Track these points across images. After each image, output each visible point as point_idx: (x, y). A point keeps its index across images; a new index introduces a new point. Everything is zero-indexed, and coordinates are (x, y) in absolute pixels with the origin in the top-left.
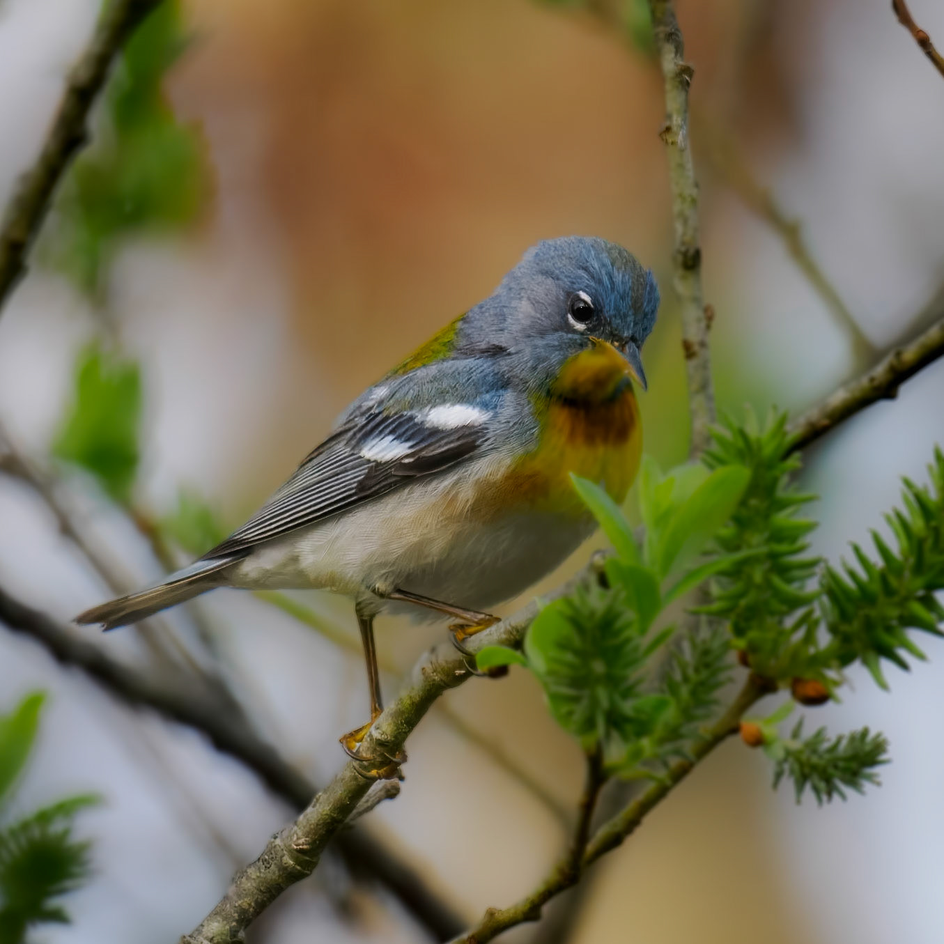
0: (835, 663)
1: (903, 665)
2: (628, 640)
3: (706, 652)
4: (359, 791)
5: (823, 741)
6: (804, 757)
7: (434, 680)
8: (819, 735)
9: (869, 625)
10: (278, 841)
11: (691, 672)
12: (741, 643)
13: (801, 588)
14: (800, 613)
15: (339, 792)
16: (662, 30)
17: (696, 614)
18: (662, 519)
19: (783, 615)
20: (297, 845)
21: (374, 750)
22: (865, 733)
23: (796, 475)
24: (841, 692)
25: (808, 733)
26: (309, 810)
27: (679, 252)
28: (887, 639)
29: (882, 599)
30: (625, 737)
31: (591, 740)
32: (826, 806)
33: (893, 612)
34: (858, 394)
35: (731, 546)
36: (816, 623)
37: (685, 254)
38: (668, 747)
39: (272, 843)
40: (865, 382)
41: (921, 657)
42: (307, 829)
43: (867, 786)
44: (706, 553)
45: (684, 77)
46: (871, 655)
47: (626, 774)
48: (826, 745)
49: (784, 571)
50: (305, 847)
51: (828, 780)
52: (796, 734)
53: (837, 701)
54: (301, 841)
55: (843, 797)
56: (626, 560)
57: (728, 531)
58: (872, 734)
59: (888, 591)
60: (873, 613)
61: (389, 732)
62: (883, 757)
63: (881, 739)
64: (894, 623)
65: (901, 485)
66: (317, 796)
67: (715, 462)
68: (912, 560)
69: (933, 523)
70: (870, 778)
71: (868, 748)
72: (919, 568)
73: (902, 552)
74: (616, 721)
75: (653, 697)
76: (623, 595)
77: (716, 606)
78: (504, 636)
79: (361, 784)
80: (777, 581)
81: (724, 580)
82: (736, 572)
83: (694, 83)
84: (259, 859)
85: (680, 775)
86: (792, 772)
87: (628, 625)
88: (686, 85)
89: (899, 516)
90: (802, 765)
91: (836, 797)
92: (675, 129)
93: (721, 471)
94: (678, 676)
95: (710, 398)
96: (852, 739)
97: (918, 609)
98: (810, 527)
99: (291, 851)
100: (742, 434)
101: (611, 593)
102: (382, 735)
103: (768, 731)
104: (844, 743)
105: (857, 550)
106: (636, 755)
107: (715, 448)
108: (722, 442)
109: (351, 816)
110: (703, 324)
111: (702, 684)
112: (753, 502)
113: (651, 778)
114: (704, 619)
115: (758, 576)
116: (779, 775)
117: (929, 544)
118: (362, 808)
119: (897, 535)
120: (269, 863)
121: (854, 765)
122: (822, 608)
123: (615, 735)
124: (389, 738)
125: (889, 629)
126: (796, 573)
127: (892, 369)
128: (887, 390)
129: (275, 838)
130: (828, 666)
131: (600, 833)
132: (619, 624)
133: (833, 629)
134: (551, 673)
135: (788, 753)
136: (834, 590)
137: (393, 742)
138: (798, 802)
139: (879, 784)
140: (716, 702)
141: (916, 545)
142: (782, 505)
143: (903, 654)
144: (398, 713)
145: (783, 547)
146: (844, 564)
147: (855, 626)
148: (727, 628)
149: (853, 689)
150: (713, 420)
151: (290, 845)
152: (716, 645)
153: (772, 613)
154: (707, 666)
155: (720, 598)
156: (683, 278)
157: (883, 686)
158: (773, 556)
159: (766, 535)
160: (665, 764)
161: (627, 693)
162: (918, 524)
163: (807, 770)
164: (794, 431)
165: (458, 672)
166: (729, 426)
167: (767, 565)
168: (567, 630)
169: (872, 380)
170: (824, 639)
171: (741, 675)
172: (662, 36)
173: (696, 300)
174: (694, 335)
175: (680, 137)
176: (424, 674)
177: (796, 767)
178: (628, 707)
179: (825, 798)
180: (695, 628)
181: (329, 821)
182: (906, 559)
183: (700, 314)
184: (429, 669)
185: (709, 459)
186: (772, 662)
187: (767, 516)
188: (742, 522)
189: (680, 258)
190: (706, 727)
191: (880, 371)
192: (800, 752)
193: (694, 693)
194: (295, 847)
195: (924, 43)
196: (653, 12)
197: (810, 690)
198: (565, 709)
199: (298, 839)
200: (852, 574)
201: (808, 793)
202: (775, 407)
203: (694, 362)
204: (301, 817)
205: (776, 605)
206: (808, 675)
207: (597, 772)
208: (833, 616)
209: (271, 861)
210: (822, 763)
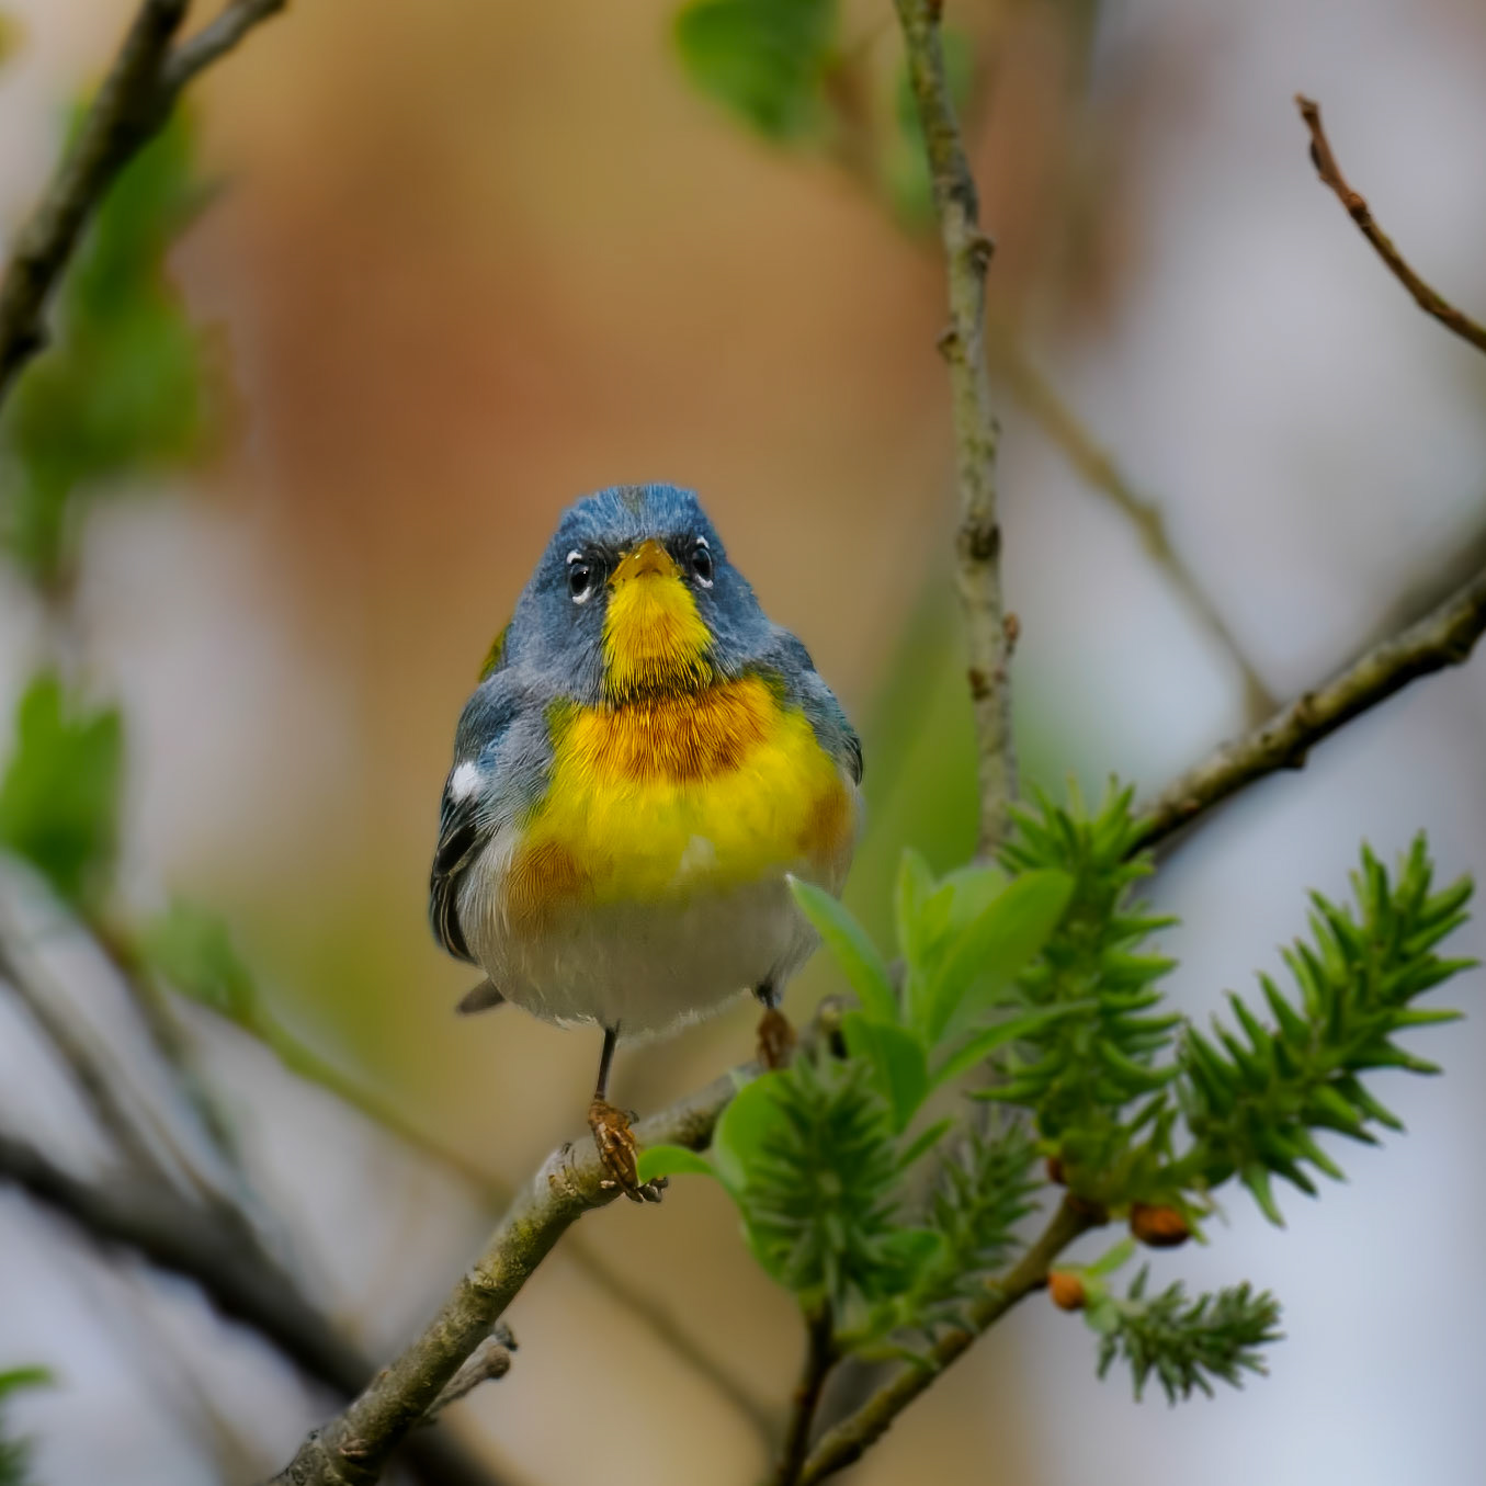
0: (1199, 1180)
1: (1307, 1187)
2: (876, 1143)
3: (998, 1162)
4: (446, 1365)
5: (1178, 1303)
6: (1148, 1329)
7: (568, 1194)
8: (1173, 1293)
9: (1254, 1123)
10: (317, 1443)
11: (973, 1192)
12: (1053, 1148)
13: (1147, 1062)
14: (1144, 1102)
15: (415, 1367)
16: (947, 181)
17: (983, 1100)
18: (933, 952)
19: (1118, 1103)
20: (347, 1450)
21: (471, 1304)
22: (1244, 1292)
23: (1142, 884)
24: (1208, 1227)
25: (1155, 1289)
26: (368, 1395)
27: (965, 531)
28: (1283, 1146)
29: (1274, 1080)
30: (868, 1294)
31: (814, 1298)
32: (1180, 1404)
33: (1292, 1103)
34: (1243, 761)
35: (1041, 995)
36: (1171, 1118)
37: (975, 535)
38: (936, 1309)
39: (309, 1445)
40: (1255, 742)
41: (1335, 1174)
42: (363, 1424)
43: (1246, 1375)
44: (1003, 1005)
45: (980, 256)
46: (1257, 1170)
47: (868, 1352)
48: (1182, 1311)
49: (1124, 1036)
50: (360, 1453)
51: (1186, 1366)
52: (1136, 1292)
53: (1202, 1241)
54: (354, 1444)
55: (1208, 1391)
56: (875, 1016)
57: (1036, 971)
58: (1256, 1293)
59: (1287, 1070)
60: (1260, 1104)
61: (495, 1275)
62: (1273, 1330)
63: (1270, 1300)
64: (1294, 1120)
65: (1307, 903)
66: (381, 1374)
67: (1018, 862)
68: (1324, 1022)
69: (1358, 965)
70: (1251, 1363)
71: (1249, 1315)
72: (1334, 1035)
73: (1308, 1008)
74: (855, 1269)
75: (914, 1232)
76: (870, 1071)
77: (1014, 1088)
78: (679, 1129)
79: (449, 1355)
80: (1111, 1050)
81: (1028, 1047)
82: (1047, 1037)
83: (995, 264)
84: (287, 1471)
85: (952, 1352)
86: (1129, 1351)
87: (878, 1119)
88: (980, 269)
89: (1304, 952)
90: (1144, 1341)
91: (1196, 1391)
92: (963, 337)
93: (1029, 878)
94: (953, 1199)
95: (1011, 762)
96: (1225, 1300)
97: (1331, 1098)
98: (1165, 968)
99: (337, 1459)
100: (1062, 818)
101: (850, 1064)
102: (484, 1279)
103: (1092, 1287)
104: (1211, 1307)
105: (1237, 1004)
106: (885, 1322)
107: (1018, 839)
108: (1028, 829)
109: (433, 1405)
110: (1001, 646)
111: (990, 1211)
112: (1077, 927)
113: (908, 1357)
114: (994, 1108)
115: (1081, 1042)
116: (1107, 1356)
117: (1352, 994)
118: (449, 1394)
119: (1301, 981)
120: (302, 1477)
121: (1226, 1343)
122: (1179, 1096)
123: (853, 1289)
124: (495, 1284)
125: (1286, 1130)
126: (1141, 1039)
127: (1299, 723)
128: (1290, 754)
129: (314, 1437)
130: (1189, 1187)
131: (826, 1442)
132: (863, 1117)
133: (1197, 1128)
134: (753, 1190)
135: (1124, 1321)
136: (1200, 1066)
137: (501, 1290)
138: (1138, 1398)
139: (1264, 1373)
140: (1013, 1241)
141: (1332, 1000)
142: (1119, 932)
143: (1306, 1168)
144: (511, 1246)
145: (1120, 999)
146: (1217, 1027)
147: (1233, 1123)
148: (1030, 1121)
149: (1226, 1222)
150: (1015, 796)
151: (337, 1450)
152: (1014, 1149)
153: (1102, 1102)
154: (999, 1183)
155: (1021, 1077)
156: (971, 572)
157: (1275, 1219)
158: (1107, 1013)
159: (1096, 977)
160: (931, 1336)
161: (873, 1228)
162: (1334, 965)
163: (1152, 1349)
164: (1144, 817)
165: (605, 1183)
166: (1042, 806)
167: (1096, 1026)
168: (782, 1125)
169: (1266, 738)
170: (1182, 1142)
171: (1052, 1199)
172: (945, 191)
173: (992, 607)
174: (987, 662)
175: (971, 350)
176: (552, 1185)
177: (1136, 1344)
178: (873, 1248)
179: (1179, 1392)
180: (982, 1124)
181: (398, 1413)
182: (1314, 1020)
183: (997, 629)
184: (560, 1178)
185: (1010, 858)
186: (1101, 1178)
187: (1098, 948)
188: (1058, 958)
189: (967, 541)
190: (994, 1279)
191: (1279, 726)
192: (1143, 1320)
193: (977, 1226)
194: (344, 1453)
195: (1359, 213)
196: (931, 153)
197: (1160, 1224)
198: (775, 1247)
199: (350, 1439)
200: (1229, 1043)
201: (1153, 1383)
202: (1114, 779)
203: (987, 705)
204: (355, 1407)
205: (1108, 1089)
206: (1158, 1198)
207: (824, 1348)
208: (1199, 1107)
209: (305, 1476)
210: (1176, 1337)
